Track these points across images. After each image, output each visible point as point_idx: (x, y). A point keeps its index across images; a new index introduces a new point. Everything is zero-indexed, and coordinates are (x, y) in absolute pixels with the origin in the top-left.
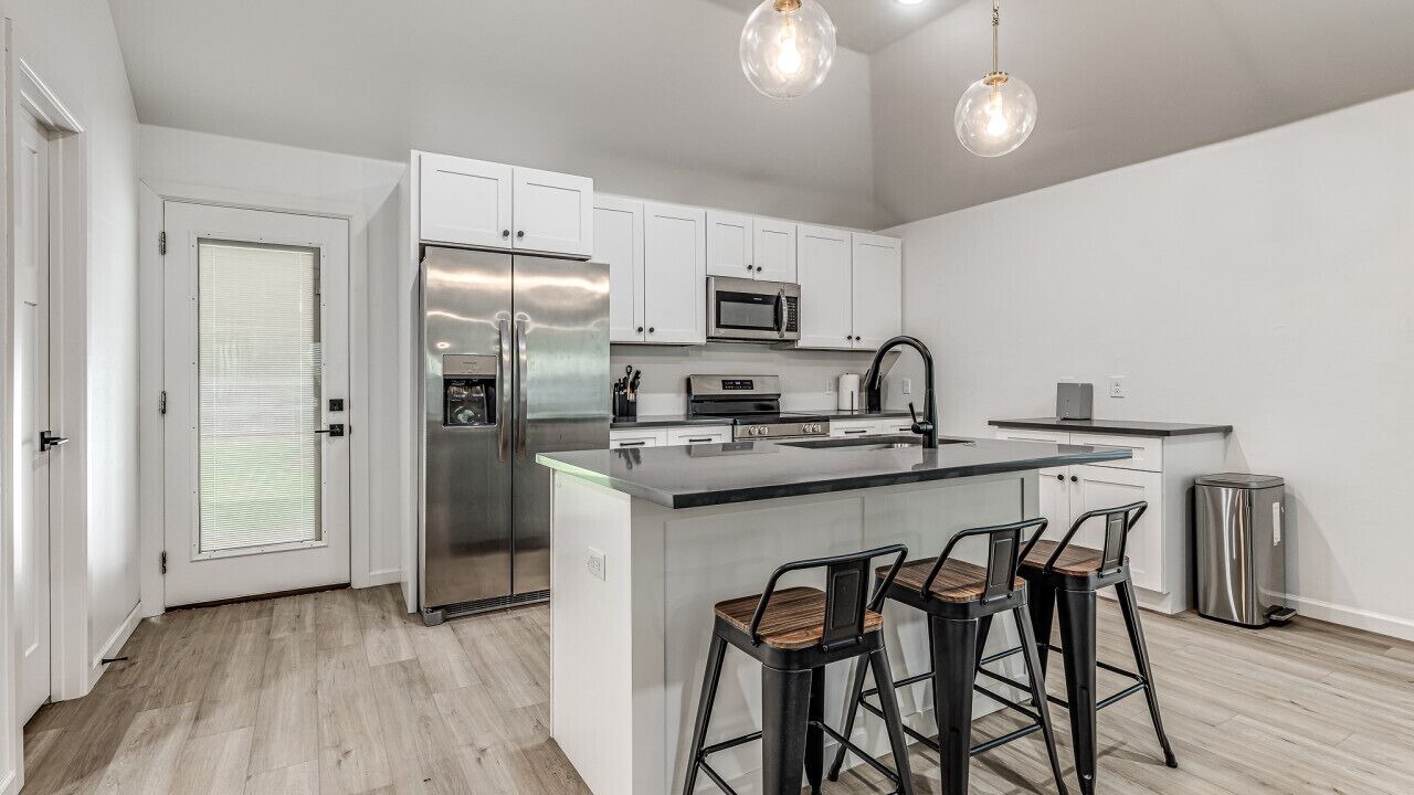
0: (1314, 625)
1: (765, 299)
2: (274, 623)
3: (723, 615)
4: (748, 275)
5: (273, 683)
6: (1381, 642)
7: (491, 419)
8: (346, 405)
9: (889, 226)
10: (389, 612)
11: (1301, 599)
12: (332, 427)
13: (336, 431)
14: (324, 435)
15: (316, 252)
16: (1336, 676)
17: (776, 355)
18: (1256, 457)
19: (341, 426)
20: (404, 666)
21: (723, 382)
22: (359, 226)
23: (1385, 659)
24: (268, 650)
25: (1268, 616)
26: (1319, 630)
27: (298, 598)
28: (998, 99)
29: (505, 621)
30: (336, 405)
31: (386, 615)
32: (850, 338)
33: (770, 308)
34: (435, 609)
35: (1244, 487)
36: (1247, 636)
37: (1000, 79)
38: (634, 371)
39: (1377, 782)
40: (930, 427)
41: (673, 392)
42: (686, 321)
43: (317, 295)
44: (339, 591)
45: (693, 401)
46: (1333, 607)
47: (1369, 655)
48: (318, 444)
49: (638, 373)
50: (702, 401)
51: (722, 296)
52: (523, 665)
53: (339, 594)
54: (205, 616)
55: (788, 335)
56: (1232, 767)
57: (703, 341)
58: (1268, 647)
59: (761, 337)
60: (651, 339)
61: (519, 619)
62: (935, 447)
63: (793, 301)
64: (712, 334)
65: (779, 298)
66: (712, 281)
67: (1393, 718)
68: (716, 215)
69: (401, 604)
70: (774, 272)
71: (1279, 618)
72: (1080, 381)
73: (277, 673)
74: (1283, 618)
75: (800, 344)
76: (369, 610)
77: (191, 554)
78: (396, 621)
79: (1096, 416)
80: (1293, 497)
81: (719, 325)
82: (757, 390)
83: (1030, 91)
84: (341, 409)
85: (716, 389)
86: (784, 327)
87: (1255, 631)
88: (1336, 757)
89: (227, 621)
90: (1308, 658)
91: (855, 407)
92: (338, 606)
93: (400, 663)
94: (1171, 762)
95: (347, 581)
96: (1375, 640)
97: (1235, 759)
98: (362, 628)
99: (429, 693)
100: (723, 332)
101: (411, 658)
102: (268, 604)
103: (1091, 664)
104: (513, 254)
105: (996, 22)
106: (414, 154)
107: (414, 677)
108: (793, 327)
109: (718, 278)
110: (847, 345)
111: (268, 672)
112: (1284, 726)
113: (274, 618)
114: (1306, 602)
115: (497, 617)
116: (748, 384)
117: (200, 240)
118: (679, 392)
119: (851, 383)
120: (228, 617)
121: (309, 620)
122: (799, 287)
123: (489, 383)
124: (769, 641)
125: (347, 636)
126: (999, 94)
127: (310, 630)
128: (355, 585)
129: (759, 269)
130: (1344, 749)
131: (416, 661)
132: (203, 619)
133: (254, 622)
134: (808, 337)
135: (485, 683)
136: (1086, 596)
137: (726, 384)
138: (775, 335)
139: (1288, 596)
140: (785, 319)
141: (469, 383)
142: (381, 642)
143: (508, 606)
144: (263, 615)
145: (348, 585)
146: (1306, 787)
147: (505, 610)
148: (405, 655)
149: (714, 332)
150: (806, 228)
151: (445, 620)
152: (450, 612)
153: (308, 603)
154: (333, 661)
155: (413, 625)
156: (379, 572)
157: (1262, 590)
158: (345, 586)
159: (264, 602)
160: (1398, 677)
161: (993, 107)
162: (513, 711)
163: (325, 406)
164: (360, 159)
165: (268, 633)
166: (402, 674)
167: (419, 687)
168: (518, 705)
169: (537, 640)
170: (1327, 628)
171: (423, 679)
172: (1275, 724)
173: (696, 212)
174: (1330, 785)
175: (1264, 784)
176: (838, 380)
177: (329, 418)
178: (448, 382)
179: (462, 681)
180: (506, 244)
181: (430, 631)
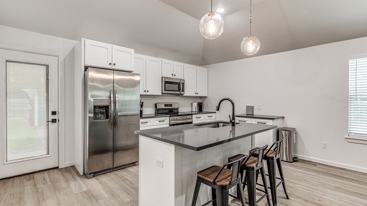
0: (303, 161)
1: (176, 83)
2: (36, 182)
3: (200, 176)
4: (172, 77)
5: (43, 202)
6: (315, 164)
7: (107, 117)
8: (57, 113)
9: (205, 65)
10: (74, 175)
11: (298, 155)
12: (53, 120)
13: (54, 121)
14: (50, 123)
15: (47, 67)
16: (310, 173)
17: (177, 98)
18: (289, 123)
19: (56, 120)
20: (86, 192)
21: (165, 105)
22: (61, 59)
23: (316, 168)
24: (37, 191)
25: (293, 159)
26: (303, 162)
27: (41, 173)
28: (251, 42)
29: (112, 175)
30: (54, 113)
31: (74, 176)
32: (196, 93)
33: (177, 85)
34: (91, 174)
35: (289, 131)
36: (290, 164)
37: (251, 37)
38: (142, 102)
39: (326, 197)
40: (234, 121)
41: (151, 107)
42: (156, 89)
43: (48, 79)
44: (55, 169)
45: (157, 110)
46: (305, 156)
47: (314, 167)
48: (48, 125)
49: (143, 102)
50: (159, 110)
51: (166, 82)
52: (122, 188)
53: (55, 171)
54: (10, 182)
55: (182, 93)
56: (299, 197)
57: (161, 94)
58: (295, 167)
59: (174, 93)
60: (148, 94)
61: (116, 174)
62: (235, 126)
63: (183, 84)
64: (163, 92)
65: (179, 83)
66: (163, 78)
67: (323, 182)
68: (164, 61)
69: (77, 173)
70: (178, 76)
71: (295, 160)
72: (252, 105)
73: (44, 199)
74: (296, 160)
75: (185, 95)
76: (67, 175)
77: (3, 162)
78: (78, 178)
79: (254, 114)
80: (297, 132)
81: (165, 90)
82: (173, 107)
83: (259, 40)
84: (56, 114)
85: (163, 107)
86: (181, 91)
87: (292, 163)
88: (317, 192)
89: (19, 183)
90: (303, 169)
91: (196, 111)
92: (56, 175)
93: (84, 192)
94: (287, 198)
95: (57, 166)
96: (314, 163)
97: (299, 195)
98: (67, 181)
99: (97, 200)
100: (166, 92)
101: (87, 190)
102: (32, 175)
103: (275, 178)
104: (114, 70)
105: (251, 22)
106: (83, 39)
107: (90, 195)
108: (183, 91)
109: (165, 78)
110: (195, 95)
111: (41, 199)
112: (306, 186)
113: (36, 181)
114: (300, 156)
115: (109, 174)
116: (171, 105)
117: (7, 61)
118: (153, 107)
119: (195, 105)
120: (18, 182)
121: (48, 180)
122: (184, 80)
123: (107, 107)
124: (218, 184)
125: (63, 184)
126: (251, 40)
127: (50, 183)
128: (60, 167)
129: (175, 75)
130: (317, 190)
131: (89, 190)
132: (9, 183)
133: (29, 182)
134: (187, 93)
135: (113, 195)
136: (273, 162)
137: (166, 105)
138: (178, 93)
139: (296, 155)
140: (181, 89)
141: (101, 107)
142: (75, 185)
143: (112, 170)
144: (31, 179)
145: (58, 167)
146: (314, 200)
147: (111, 172)
148: (85, 189)
149: (164, 92)
150: (186, 65)
151: (94, 176)
152: (95, 174)
153: (46, 174)
154: (62, 193)
155: (84, 179)
156: (68, 163)
157: (292, 153)
158: (57, 168)
159: (30, 175)
160: (321, 172)
161: (250, 43)
162: (125, 203)
163: (50, 113)
164: (61, 38)
165: (35, 186)
166: (86, 195)
167: (93, 199)
168: (126, 201)
169: (124, 180)
170: (305, 161)
171: (93, 196)
172: (303, 186)
173: (159, 60)
174: (318, 199)
175: (307, 201)
176: (192, 104)
177: (51, 117)
178: (95, 107)
179: (106, 196)
180: (110, 67)
181: (90, 180)
